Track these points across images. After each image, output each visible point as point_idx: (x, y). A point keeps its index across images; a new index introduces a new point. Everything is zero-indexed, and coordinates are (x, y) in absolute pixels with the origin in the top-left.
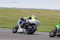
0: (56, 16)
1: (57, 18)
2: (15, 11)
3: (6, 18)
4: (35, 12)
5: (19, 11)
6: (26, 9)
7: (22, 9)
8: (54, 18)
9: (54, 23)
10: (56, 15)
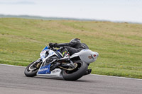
0: (122, 36)
1: (125, 40)
2: (26, 24)
3: (3, 39)
4: (73, 27)
5: (35, 24)
6: (50, 20)
7: (42, 19)
8: (118, 40)
9: (118, 54)
10: (123, 34)
